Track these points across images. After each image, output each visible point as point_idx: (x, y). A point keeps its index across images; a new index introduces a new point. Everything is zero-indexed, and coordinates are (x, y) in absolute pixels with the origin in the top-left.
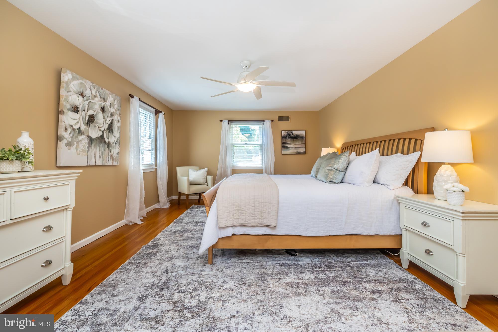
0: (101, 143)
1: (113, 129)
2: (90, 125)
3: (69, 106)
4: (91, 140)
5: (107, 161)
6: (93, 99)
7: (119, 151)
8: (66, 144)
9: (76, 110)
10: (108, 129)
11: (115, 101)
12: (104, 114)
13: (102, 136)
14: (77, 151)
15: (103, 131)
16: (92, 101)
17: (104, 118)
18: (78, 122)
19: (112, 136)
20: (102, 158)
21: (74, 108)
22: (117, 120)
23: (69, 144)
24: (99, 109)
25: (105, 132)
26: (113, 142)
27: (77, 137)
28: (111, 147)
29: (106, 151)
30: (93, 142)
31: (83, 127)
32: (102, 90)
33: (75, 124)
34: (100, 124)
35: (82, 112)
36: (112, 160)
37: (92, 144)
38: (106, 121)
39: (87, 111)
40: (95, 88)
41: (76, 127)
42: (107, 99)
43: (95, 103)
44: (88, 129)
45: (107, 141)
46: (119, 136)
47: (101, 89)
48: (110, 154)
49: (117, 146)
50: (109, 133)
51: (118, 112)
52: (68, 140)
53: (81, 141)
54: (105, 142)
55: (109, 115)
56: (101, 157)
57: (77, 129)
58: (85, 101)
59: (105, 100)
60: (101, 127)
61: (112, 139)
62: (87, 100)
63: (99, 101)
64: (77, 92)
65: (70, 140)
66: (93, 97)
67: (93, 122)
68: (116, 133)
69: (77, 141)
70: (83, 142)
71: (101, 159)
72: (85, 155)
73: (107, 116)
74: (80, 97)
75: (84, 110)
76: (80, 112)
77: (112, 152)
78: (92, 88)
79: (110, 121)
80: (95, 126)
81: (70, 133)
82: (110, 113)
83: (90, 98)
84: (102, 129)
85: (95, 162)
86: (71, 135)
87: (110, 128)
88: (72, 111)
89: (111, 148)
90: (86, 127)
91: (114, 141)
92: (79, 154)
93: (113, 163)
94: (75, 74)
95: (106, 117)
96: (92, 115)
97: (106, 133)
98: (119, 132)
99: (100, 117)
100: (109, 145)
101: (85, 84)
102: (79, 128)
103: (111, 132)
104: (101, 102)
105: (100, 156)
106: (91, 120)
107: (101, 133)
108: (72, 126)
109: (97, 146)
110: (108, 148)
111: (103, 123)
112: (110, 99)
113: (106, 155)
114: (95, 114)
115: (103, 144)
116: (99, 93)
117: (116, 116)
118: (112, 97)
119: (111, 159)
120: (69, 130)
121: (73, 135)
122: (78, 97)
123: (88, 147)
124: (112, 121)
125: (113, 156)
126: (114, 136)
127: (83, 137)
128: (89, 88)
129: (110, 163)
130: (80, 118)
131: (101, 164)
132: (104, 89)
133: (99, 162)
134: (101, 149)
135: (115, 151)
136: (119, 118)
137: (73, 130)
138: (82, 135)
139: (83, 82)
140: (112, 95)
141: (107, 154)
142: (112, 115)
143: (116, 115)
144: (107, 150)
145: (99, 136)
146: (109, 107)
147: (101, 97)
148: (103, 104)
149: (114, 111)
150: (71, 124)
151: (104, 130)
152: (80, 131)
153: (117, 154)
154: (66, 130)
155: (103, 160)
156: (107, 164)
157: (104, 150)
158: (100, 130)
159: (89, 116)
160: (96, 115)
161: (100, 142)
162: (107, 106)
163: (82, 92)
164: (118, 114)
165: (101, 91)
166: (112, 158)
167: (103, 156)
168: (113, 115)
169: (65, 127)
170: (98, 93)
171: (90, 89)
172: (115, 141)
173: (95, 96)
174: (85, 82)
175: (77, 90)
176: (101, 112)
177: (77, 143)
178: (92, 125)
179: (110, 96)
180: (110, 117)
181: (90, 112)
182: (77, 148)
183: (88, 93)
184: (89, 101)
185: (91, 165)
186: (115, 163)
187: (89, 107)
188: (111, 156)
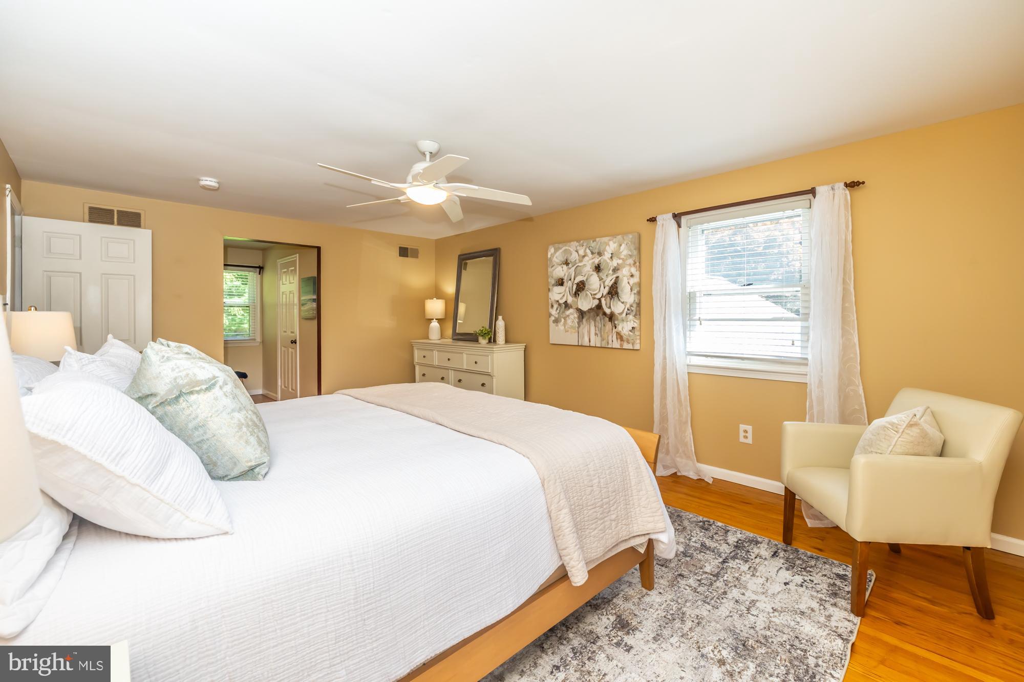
0: (598, 315)
1: (619, 291)
2: (579, 295)
3: (553, 282)
4: (582, 314)
5: (610, 342)
6: (581, 261)
7: (636, 325)
8: (553, 321)
9: (561, 282)
10: (609, 293)
11: (621, 245)
12: (601, 274)
13: (599, 307)
14: (565, 327)
15: (599, 299)
16: (580, 264)
17: (601, 279)
18: (564, 296)
19: (617, 303)
20: (601, 336)
21: (559, 281)
22: (629, 274)
23: (556, 321)
24: (592, 270)
25: (603, 300)
26: (621, 311)
27: (563, 312)
28: (618, 320)
29: (607, 327)
30: (584, 315)
31: (570, 300)
32: (595, 242)
33: (561, 299)
34: (594, 290)
35: (567, 283)
36: (619, 340)
37: (583, 318)
38: (604, 282)
39: (574, 279)
40: (583, 246)
41: (562, 302)
42: (605, 250)
43: (584, 265)
44: (576, 300)
45: (608, 311)
46: (635, 301)
47: (593, 241)
48: (614, 330)
49: (631, 317)
50: (611, 299)
51: (630, 261)
52: (555, 317)
53: (568, 316)
54: (605, 314)
55: (611, 272)
56: (599, 335)
57: (564, 303)
58: (570, 268)
59: (600, 254)
60: (595, 294)
61: (618, 308)
62: (573, 266)
63: (590, 260)
64: (561, 263)
65: (557, 316)
66: (581, 259)
67: (583, 289)
68: (628, 296)
69: (564, 316)
70: (572, 317)
71: (599, 338)
72: (575, 332)
73: (605, 275)
74: (565, 266)
75: (570, 280)
76: (565, 284)
77: (619, 328)
78: (578, 248)
79: (613, 281)
80: (587, 295)
81: (557, 309)
82: (612, 269)
83: (577, 261)
84: (599, 296)
85: (590, 342)
86: (558, 311)
87: (614, 292)
88: (557, 286)
89: (616, 322)
90: (574, 299)
91: (623, 311)
92: (568, 331)
93: (621, 345)
94: (557, 245)
95: (604, 277)
96: (581, 282)
97: (605, 300)
98: (635, 294)
99: (594, 282)
100: (611, 317)
101: (570, 248)
102: (566, 302)
103: (616, 298)
104: (594, 260)
105: (596, 334)
106: (581, 287)
107: (596, 302)
108: (558, 301)
109: (591, 321)
110: (610, 323)
111: (599, 287)
112: (612, 247)
113: (607, 333)
114: (584, 279)
115: (602, 317)
116: (589, 249)
117: (624, 270)
118: (615, 243)
119: (617, 339)
120: (555, 306)
121: (560, 311)
122: (562, 267)
123: (578, 323)
124: (615, 280)
125: (622, 334)
126: (623, 303)
127: (571, 311)
128: (574, 250)
129: (616, 344)
130: (565, 290)
131: (598, 345)
132: (597, 239)
133: (595, 341)
134: (597, 324)
135: (625, 327)
136: (633, 270)
137: (560, 305)
138: (569, 308)
139: (567, 248)
140: (614, 240)
141: (609, 331)
142: (615, 270)
143: (624, 267)
144: (609, 325)
145: (594, 306)
146: (608, 261)
147: (592, 253)
148: (597, 261)
149: (620, 262)
150: (557, 299)
151: (602, 297)
152: (567, 305)
153: (631, 331)
154: (552, 306)
155: (603, 340)
156: (610, 346)
157: (604, 325)
158: (594, 298)
159: (578, 284)
160: (587, 280)
161: (595, 314)
162: (606, 260)
163: (567, 260)
164: (630, 265)
165: (593, 244)
166: (619, 337)
167: (602, 333)
168: (618, 270)
169: (552, 304)
170: (588, 251)
171: (576, 251)
172: (626, 310)
173: (584, 256)
174: (570, 246)
175: (561, 261)
176: (595, 273)
177: (565, 318)
178: (582, 294)
179: (611, 243)
180: (613, 275)
181: (577, 280)
182: (565, 324)
183: (574, 257)
184: (575, 266)
185: (583, 345)
186: (626, 346)
187: (576, 273)
188: (618, 334)
